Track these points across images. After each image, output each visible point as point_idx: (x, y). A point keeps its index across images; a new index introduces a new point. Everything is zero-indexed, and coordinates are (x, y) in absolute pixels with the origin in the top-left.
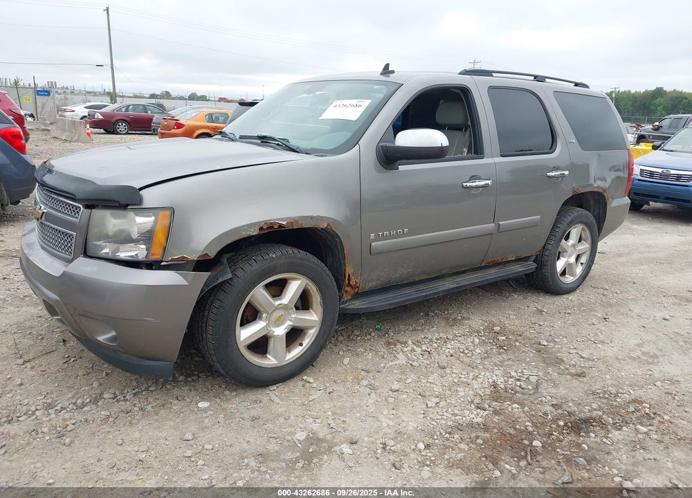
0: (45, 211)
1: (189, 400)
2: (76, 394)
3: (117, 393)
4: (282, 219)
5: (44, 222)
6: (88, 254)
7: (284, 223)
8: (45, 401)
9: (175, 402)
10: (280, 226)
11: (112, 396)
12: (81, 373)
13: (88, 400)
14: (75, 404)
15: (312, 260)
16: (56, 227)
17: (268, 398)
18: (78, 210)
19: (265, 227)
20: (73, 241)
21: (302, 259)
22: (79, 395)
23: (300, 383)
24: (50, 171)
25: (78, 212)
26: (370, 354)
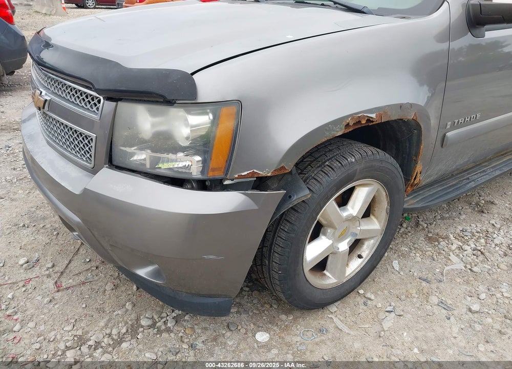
0: (48, 98)
1: (243, 331)
2: (109, 321)
3: (156, 317)
4: (371, 111)
5: (48, 113)
6: (115, 163)
7: (373, 116)
8: (74, 333)
9: (229, 334)
10: (369, 120)
11: (150, 322)
12: (109, 287)
13: (124, 330)
14: (110, 335)
15: (390, 161)
16: (65, 122)
17: (334, 325)
18: (96, 101)
19: (351, 124)
20: (93, 144)
21: (381, 161)
22: (113, 321)
23: (361, 300)
24: (48, 45)
25: (95, 105)
26: (418, 255)
